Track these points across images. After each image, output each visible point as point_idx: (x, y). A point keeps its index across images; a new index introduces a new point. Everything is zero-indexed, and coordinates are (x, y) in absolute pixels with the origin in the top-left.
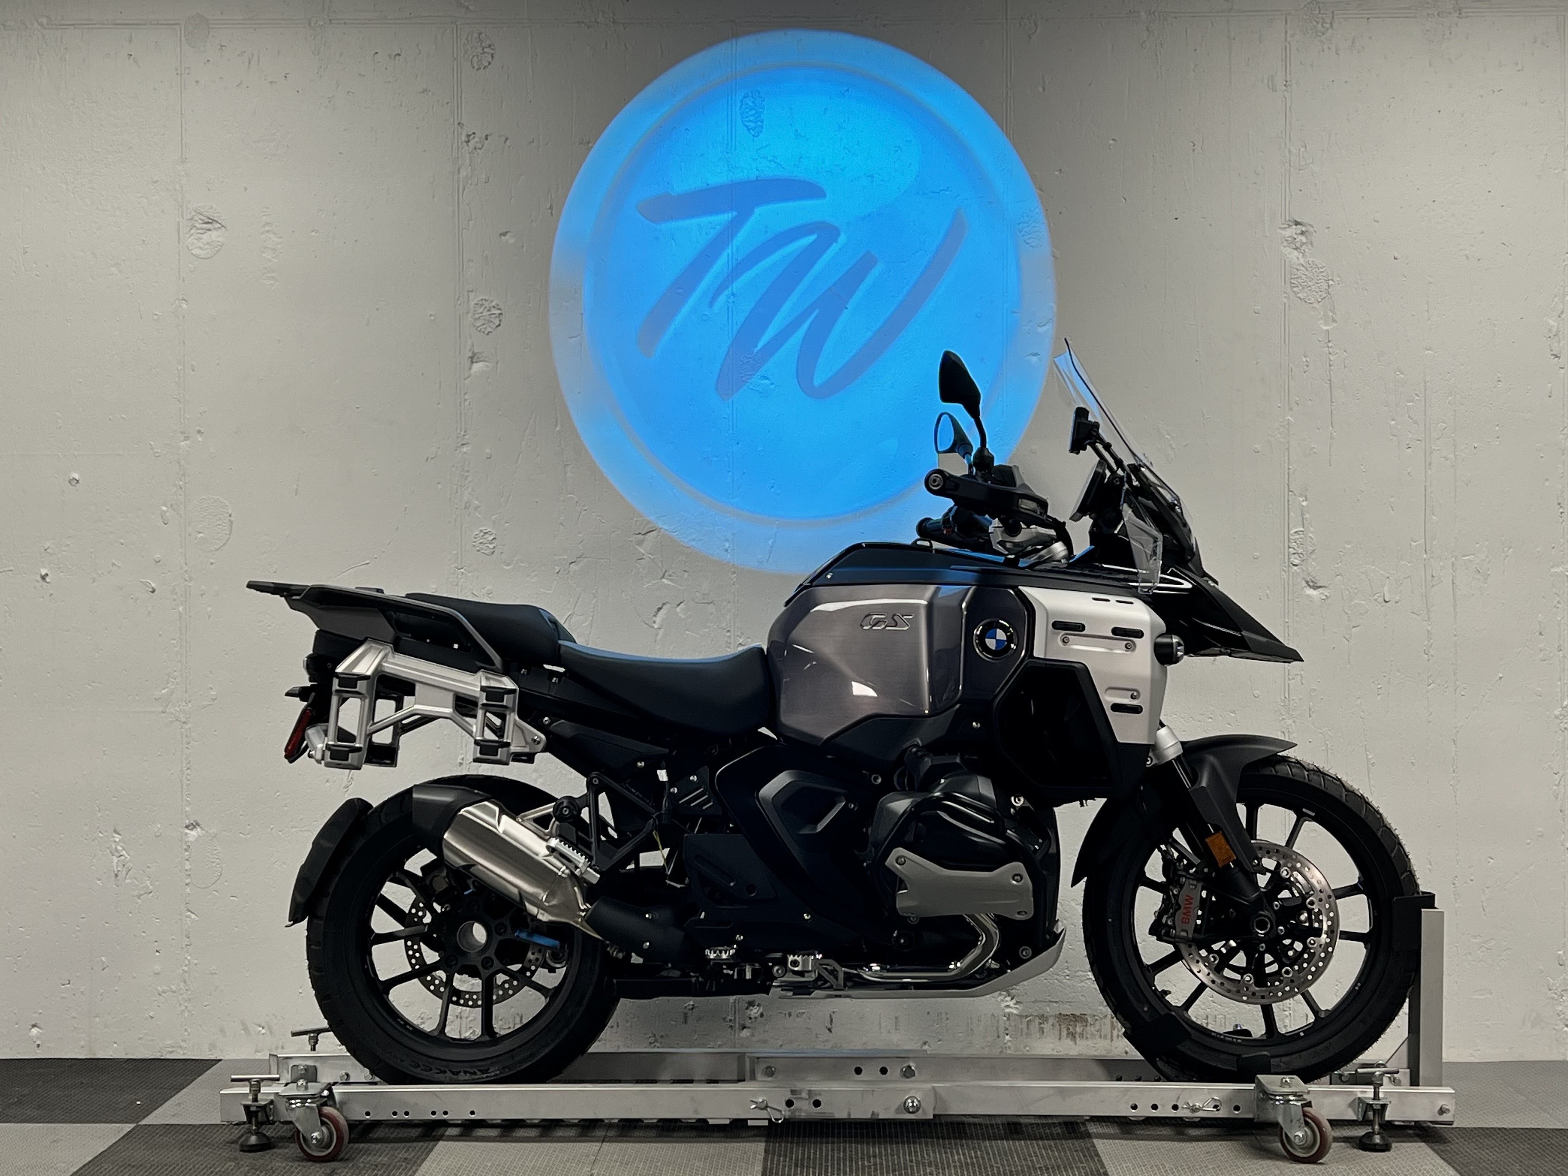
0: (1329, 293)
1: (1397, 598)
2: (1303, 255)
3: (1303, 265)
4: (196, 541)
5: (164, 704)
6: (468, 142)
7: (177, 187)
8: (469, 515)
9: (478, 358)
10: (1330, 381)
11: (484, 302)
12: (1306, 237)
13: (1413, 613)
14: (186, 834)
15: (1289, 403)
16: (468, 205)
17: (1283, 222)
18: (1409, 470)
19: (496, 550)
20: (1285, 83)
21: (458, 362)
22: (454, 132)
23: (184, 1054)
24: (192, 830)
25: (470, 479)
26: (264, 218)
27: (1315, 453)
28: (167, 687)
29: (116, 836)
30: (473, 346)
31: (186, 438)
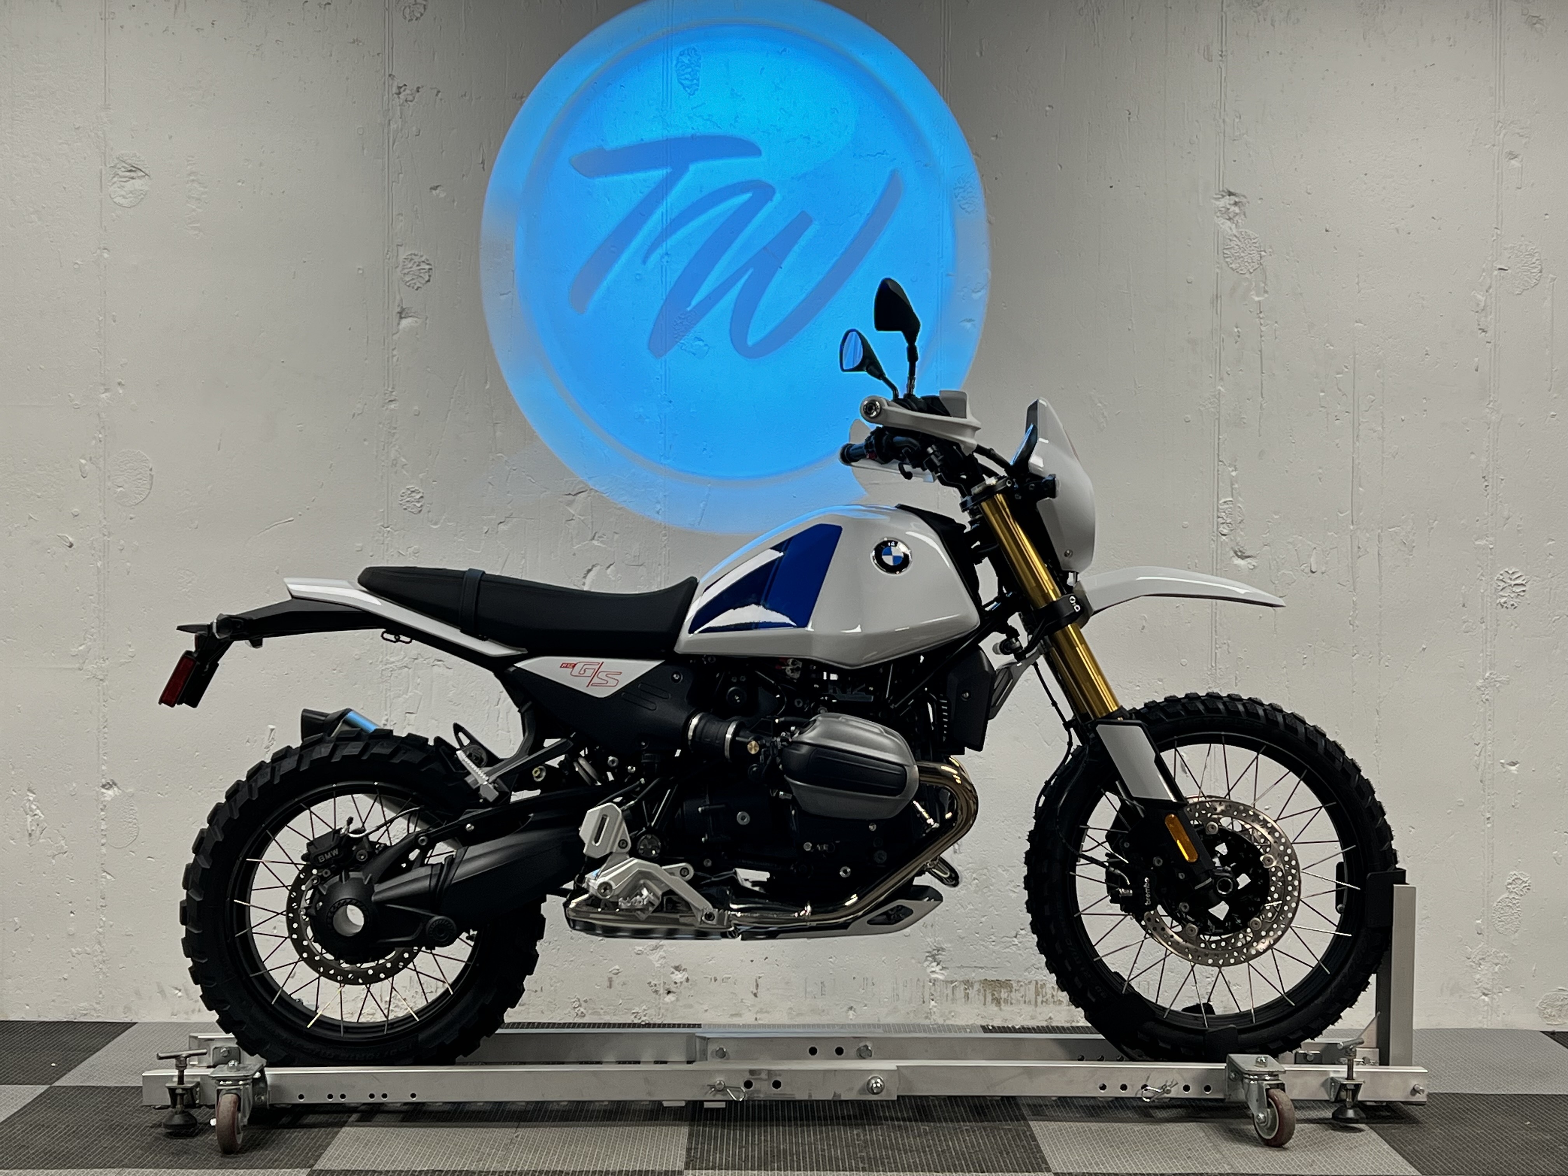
0: (1261, 264)
1: (1324, 569)
2: (1236, 225)
3: (1235, 236)
4: (116, 495)
5: (81, 661)
6: (400, 93)
7: (100, 133)
8: (396, 473)
9: (407, 313)
10: (1261, 351)
11: (413, 257)
12: (1239, 207)
13: (1339, 583)
14: (103, 793)
15: (1220, 374)
16: (398, 158)
17: (1217, 192)
18: (1337, 441)
19: (424, 508)
20: (1220, 53)
21: (386, 317)
22: (384, 83)
23: (98, 1017)
24: (107, 789)
25: (397, 436)
26: (189, 167)
27: (1244, 423)
28: (84, 644)
29: (31, 795)
30: (402, 300)
31: (106, 390)
